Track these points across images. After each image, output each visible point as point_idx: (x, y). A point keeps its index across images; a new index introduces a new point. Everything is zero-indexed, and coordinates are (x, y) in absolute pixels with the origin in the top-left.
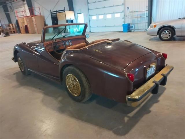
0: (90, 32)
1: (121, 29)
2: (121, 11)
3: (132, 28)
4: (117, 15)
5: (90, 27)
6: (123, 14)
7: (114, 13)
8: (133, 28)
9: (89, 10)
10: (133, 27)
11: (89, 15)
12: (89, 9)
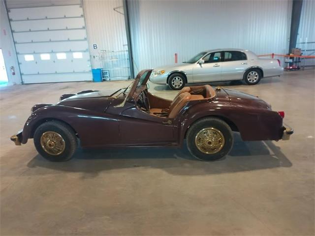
0: (23, 83)
1: (90, 77)
2: (85, 50)
3: (106, 75)
4: (78, 55)
5: (21, 74)
6: (87, 54)
7: (70, 51)
8: (108, 75)
9: (16, 45)
10: (108, 73)
11: (17, 53)
12: (15, 43)
